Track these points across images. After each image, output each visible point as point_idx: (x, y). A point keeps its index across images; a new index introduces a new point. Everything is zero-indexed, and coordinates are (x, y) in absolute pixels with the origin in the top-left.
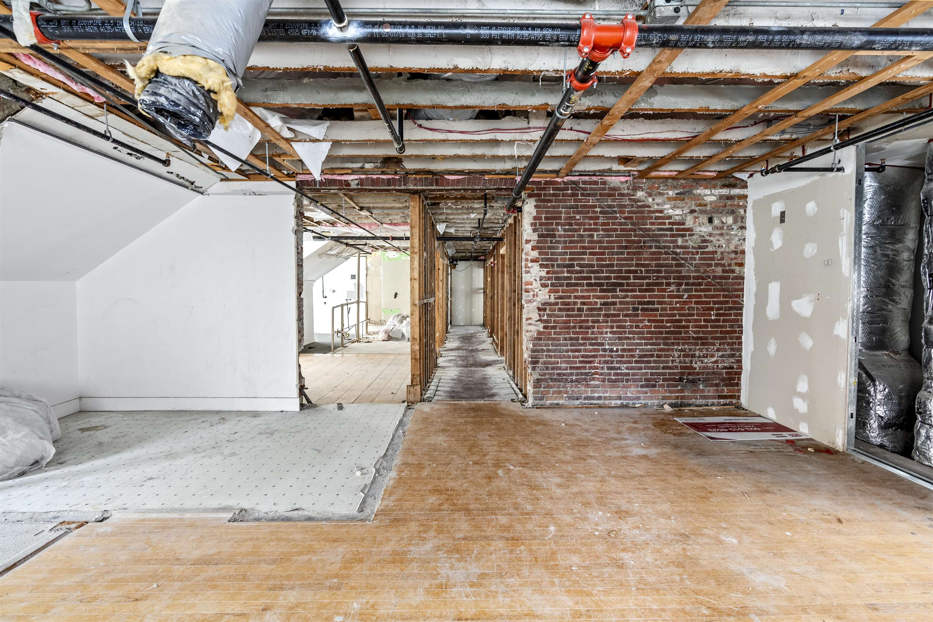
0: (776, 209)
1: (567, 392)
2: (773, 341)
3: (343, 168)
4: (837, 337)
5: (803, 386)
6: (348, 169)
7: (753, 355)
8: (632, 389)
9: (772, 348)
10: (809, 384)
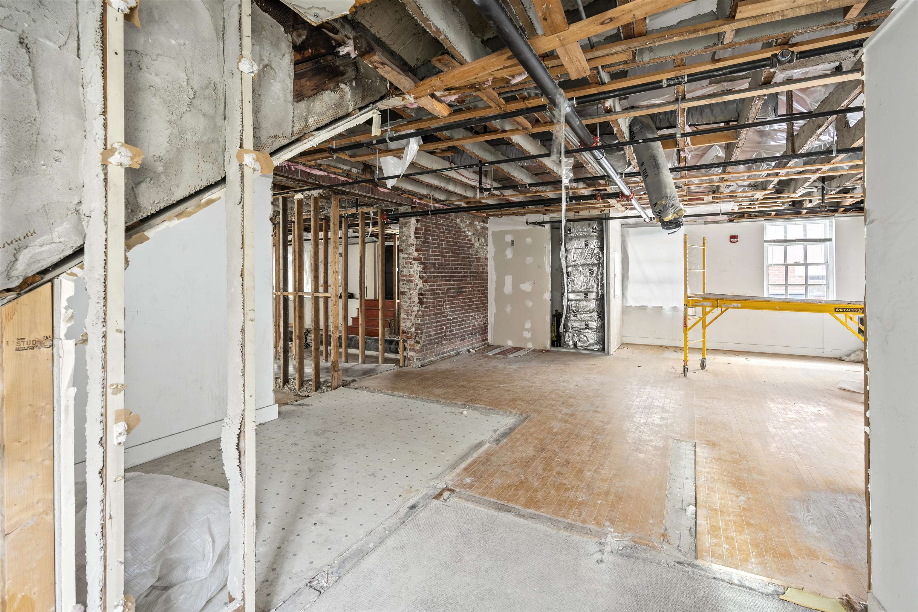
0: (509, 238)
1: (434, 352)
2: (509, 305)
3: (337, 168)
4: (545, 300)
5: (528, 325)
6: (340, 169)
7: (496, 315)
8: (458, 343)
9: (509, 309)
10: (531, 324)
